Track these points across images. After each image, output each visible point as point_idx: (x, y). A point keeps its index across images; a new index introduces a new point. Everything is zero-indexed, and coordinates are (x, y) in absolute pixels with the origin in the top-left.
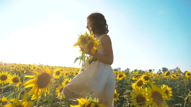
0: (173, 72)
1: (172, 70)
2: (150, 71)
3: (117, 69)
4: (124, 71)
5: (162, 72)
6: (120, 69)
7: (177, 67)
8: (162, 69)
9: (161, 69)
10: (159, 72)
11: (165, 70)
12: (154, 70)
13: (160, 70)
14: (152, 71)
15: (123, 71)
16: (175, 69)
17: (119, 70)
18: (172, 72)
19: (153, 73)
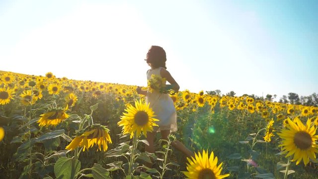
0: (306, 101)
1: (306, 98)
2: (269, 97)
3: (214, 92)
4: (226, 95)
5: (288, 100)
6: (219, 91)
7: (315, 93)
8: (289, 96)
9: (287, 95)
10: (283, 101)
11: (293, 97)
12: (275, 96)
13: (284, 97)
14: (272, 97)
15: (224, 96)
16: (311, 96)
17: (217, 94)
18: (304, 101)
19: (273, 101)
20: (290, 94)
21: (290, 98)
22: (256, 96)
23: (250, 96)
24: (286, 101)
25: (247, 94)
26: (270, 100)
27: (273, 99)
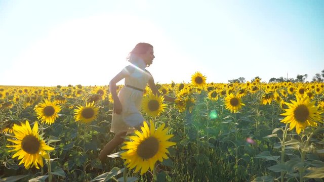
2: (300, 78)
3: (237, 80)
5: (322, 78)
6: (242, 79)
8: (323, 73)
9: (321, 73)
10: (317, 79)
12: (306, 75)
13: (318, 75)
14: (304, 77)
17: (241, 82)
19: (305, 81)
22: (285, 79)
23: (278, 80)
24: (320, 80)
25: (275, 78)
26: (302, 81)
27: (305, 79)
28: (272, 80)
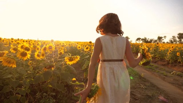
2: (160, 38)
5: (178, 40)
9: (177, 36)
10: (173, 40)
12: (165, 37)
13: (174, 37)
14: (163, 38)
20: (179, 34)
21: (179, 38)
22: (148, 39)
23: (143, 39)
24: (175, 41)
25: (140, 38)
27: (163, 40)
28: (138, 39)
